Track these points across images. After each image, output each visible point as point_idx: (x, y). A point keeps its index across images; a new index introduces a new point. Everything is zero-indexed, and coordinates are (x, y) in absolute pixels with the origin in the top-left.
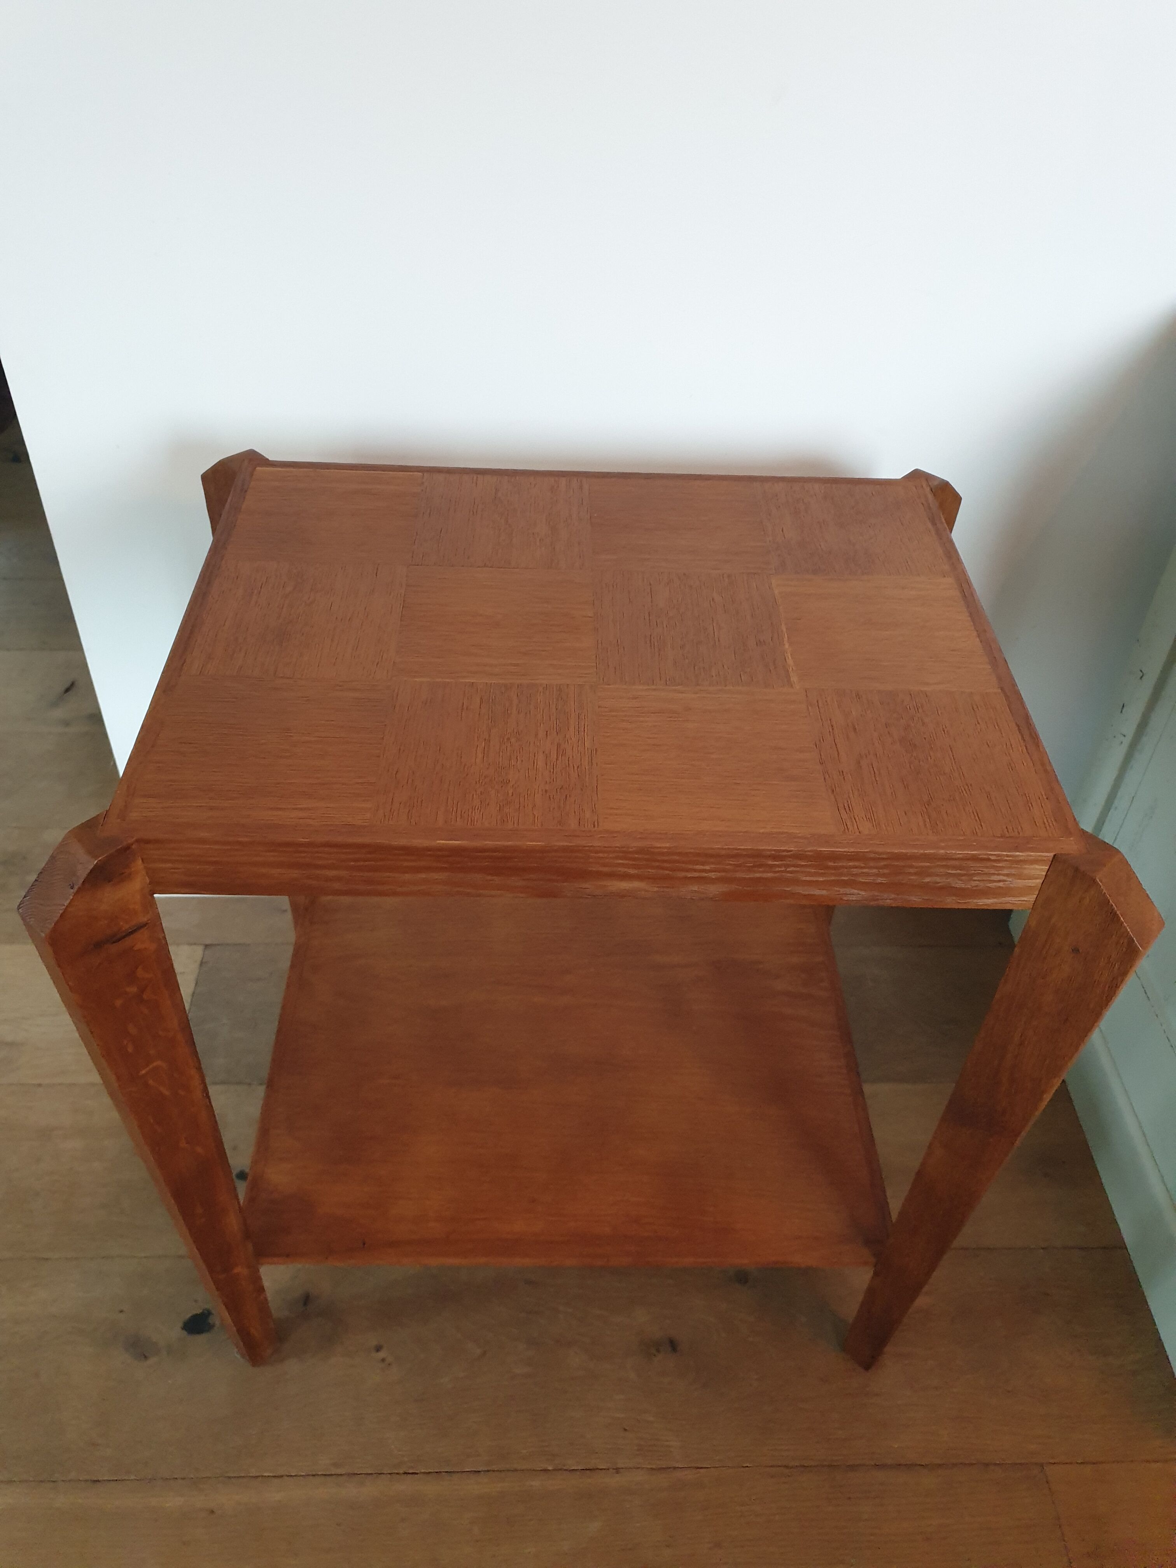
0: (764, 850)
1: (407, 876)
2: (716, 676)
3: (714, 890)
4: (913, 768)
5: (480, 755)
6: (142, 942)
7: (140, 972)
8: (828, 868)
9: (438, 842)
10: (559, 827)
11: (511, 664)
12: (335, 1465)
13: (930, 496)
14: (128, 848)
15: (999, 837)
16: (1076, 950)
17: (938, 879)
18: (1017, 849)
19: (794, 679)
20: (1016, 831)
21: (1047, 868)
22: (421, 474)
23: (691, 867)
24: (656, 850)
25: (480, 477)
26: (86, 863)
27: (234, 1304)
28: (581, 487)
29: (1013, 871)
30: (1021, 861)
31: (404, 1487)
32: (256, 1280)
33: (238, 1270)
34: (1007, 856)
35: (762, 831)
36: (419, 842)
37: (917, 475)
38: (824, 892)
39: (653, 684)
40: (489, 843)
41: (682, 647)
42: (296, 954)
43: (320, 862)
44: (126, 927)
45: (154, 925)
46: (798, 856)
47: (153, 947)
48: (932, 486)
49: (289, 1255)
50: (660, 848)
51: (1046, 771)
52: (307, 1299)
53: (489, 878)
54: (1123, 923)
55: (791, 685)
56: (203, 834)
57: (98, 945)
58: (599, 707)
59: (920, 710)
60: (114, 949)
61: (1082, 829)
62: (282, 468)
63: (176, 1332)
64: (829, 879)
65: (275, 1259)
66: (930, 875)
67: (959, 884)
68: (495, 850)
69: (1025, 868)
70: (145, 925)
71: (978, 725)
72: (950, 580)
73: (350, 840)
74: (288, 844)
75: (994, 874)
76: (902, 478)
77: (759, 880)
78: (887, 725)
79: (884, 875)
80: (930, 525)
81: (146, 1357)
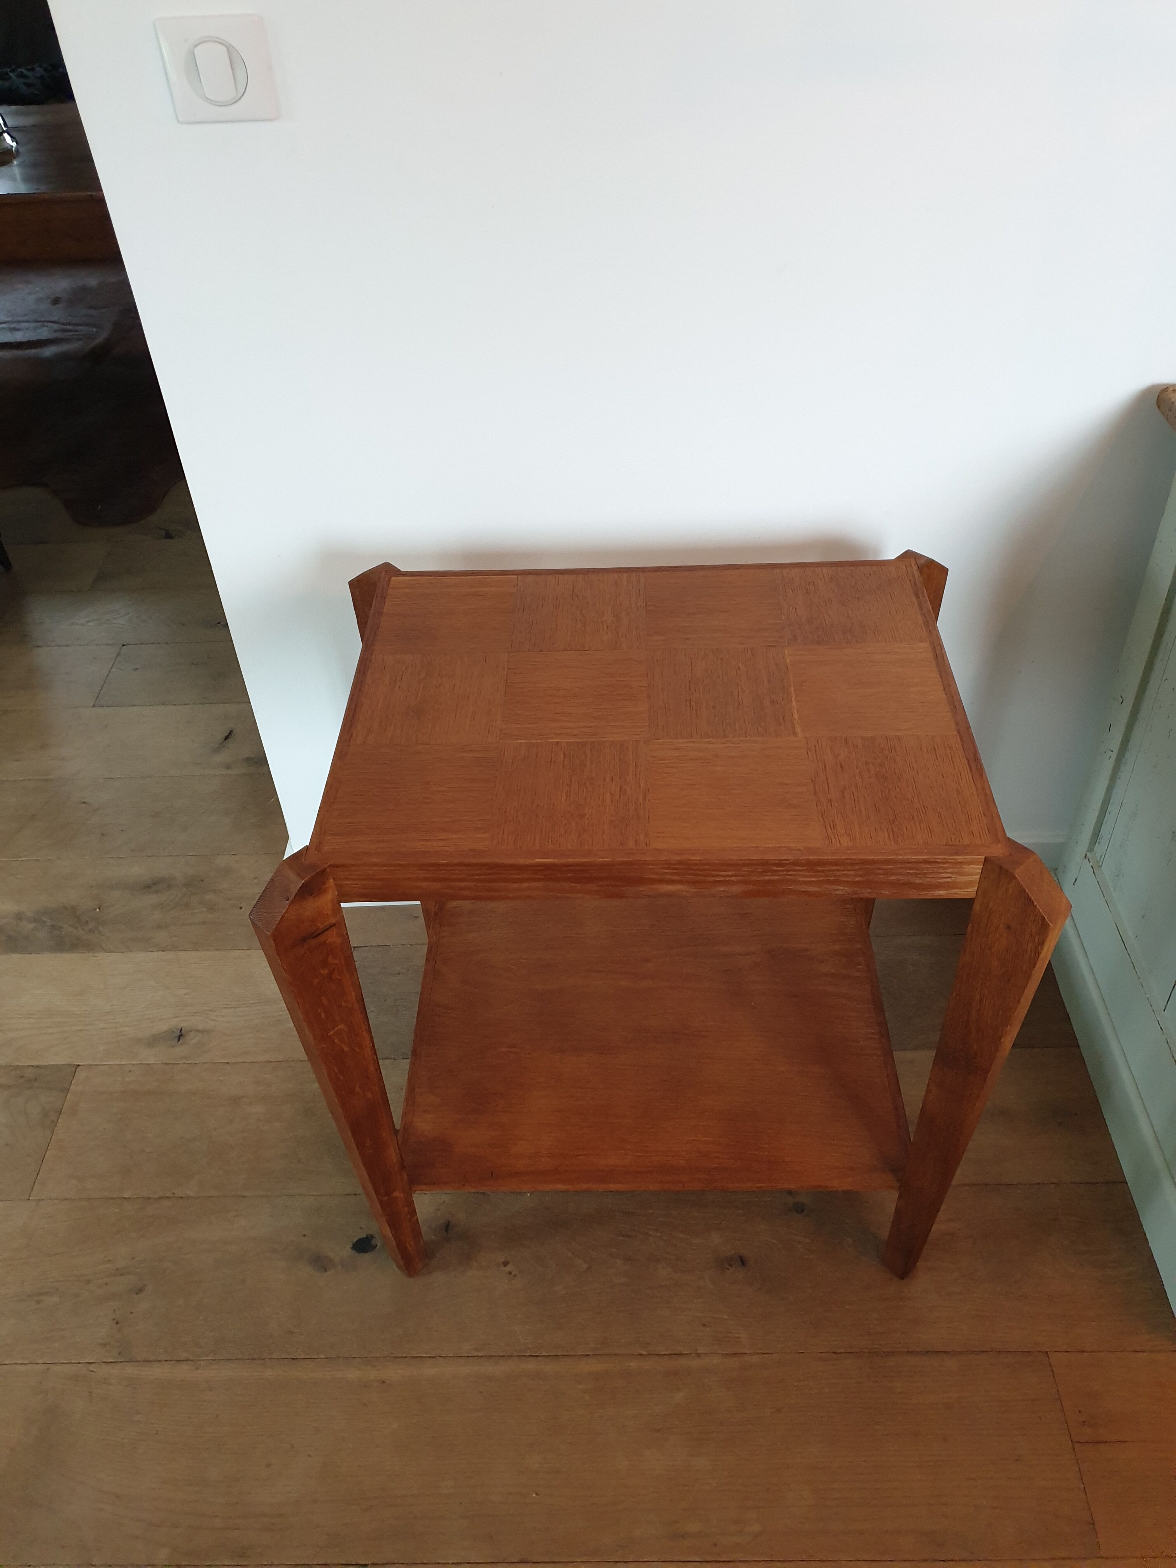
0: (769, 860)
1: (515, 885)
2: (739, 729)
3: (737, 889)
4: (884, 795)
5: (564, 796)
6: (332, 937)
7: (330, 959)
8: (818, 871)
9: (536, 860)
10: (621, 847)
11: (585, 727)
12: (476, 1350)
13: (917, 574)
14: (324, 871)
15: (944, 845)
16: (1008, 927)
17: (901, 878)
18: (956, 854)
19: (798, 729)
20: (958, 840)
21: (982, 867)
22: (516, 576)
23: (717, 873)
24: (691, 862)
25: (561, 576)
26: (296, 883)
27: (394, 1223)
28: (639, 581)
29: (956, 870)
30: (961, 863)
31: (531, 1366)
32: (410, 1204)
33: (396, 1194)
34: (950, 859)
35: (767, 846)
36: (522, 861)
37: (908, 555)
38: (818, 889)
39: (691, 737)
40: (571, 860)
41: (714, 707)
42: (429, 951)
43: (454, 877)
44: (321, 926)
45: (339, 925)
46: (795, 863)
47: (338, 941)
48: (919, 565)
49: (435, 1183)
50: (693, 860)
51: (986, 795)
52: (447, 1226)
53: (573, 884)
54: (1036, 906)
55: (795, 734)
56: (375, 860)
57: (304, 940)
58: (651, 757)
59: (893, 751)
60: (313, 942)
61: (1008, 838)
62: (411, 577)
63: (347, 1251)
64: (820, 879)
65: (424, 1187)
66: (892, 874)
67: (917, 881)
68: (578, 865)
69: (965, 868)
70: (334, 925)
71: (937, 761)
72: (925, 645)
73: (474, 861)
74: (432, 865)
75: (942, 873)
76: (896, 558)
77: (769, 881)
78: (866, 763)
79: (859, 876)
80: (914, 600)
81: (325, 1270)
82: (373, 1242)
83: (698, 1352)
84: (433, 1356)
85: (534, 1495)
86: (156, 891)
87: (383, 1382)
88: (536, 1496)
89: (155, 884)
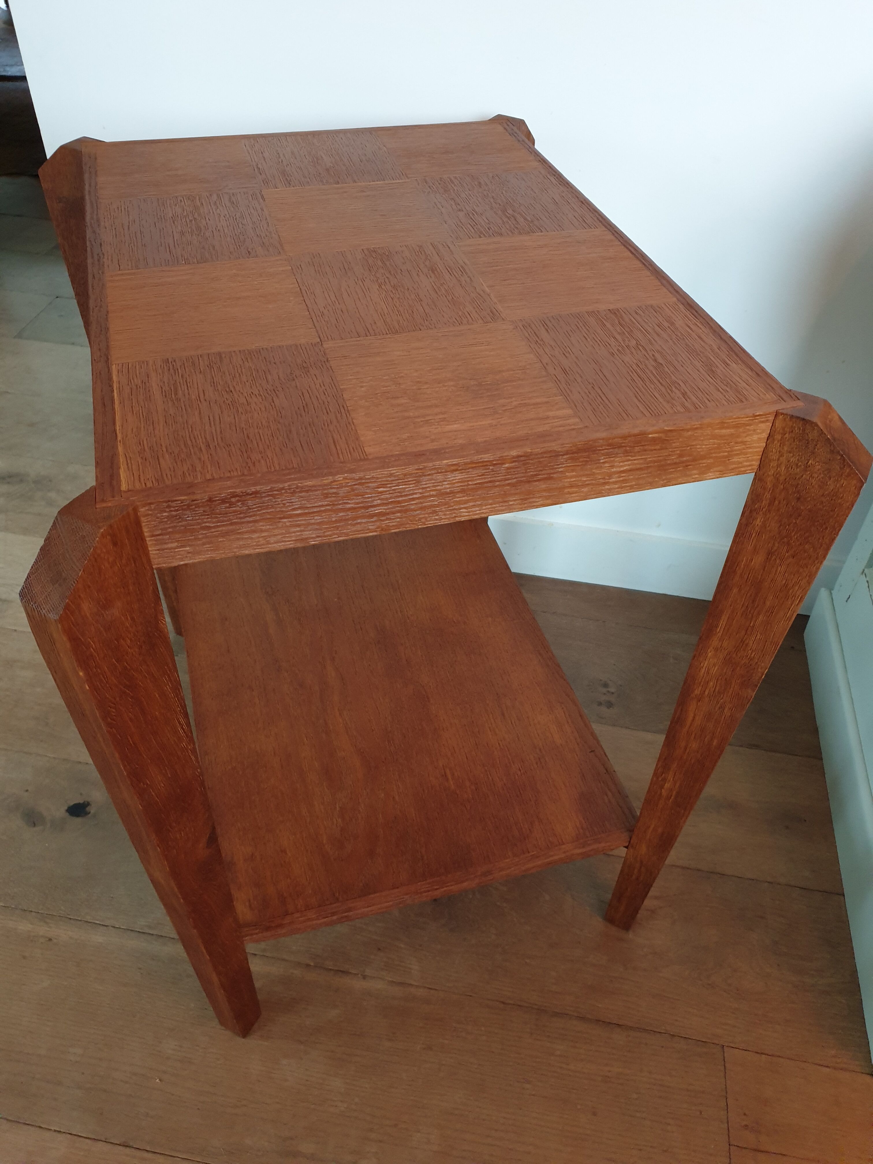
63: (61, 812)
81: (35, 824)
82: (88, 809)
83: (366, 974)
84: (106, 925)
85: (157, 1080)
86: (9, 483)
87: (50, 940)
88: (159, 1082)
89: (10, 477)
